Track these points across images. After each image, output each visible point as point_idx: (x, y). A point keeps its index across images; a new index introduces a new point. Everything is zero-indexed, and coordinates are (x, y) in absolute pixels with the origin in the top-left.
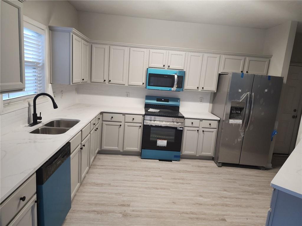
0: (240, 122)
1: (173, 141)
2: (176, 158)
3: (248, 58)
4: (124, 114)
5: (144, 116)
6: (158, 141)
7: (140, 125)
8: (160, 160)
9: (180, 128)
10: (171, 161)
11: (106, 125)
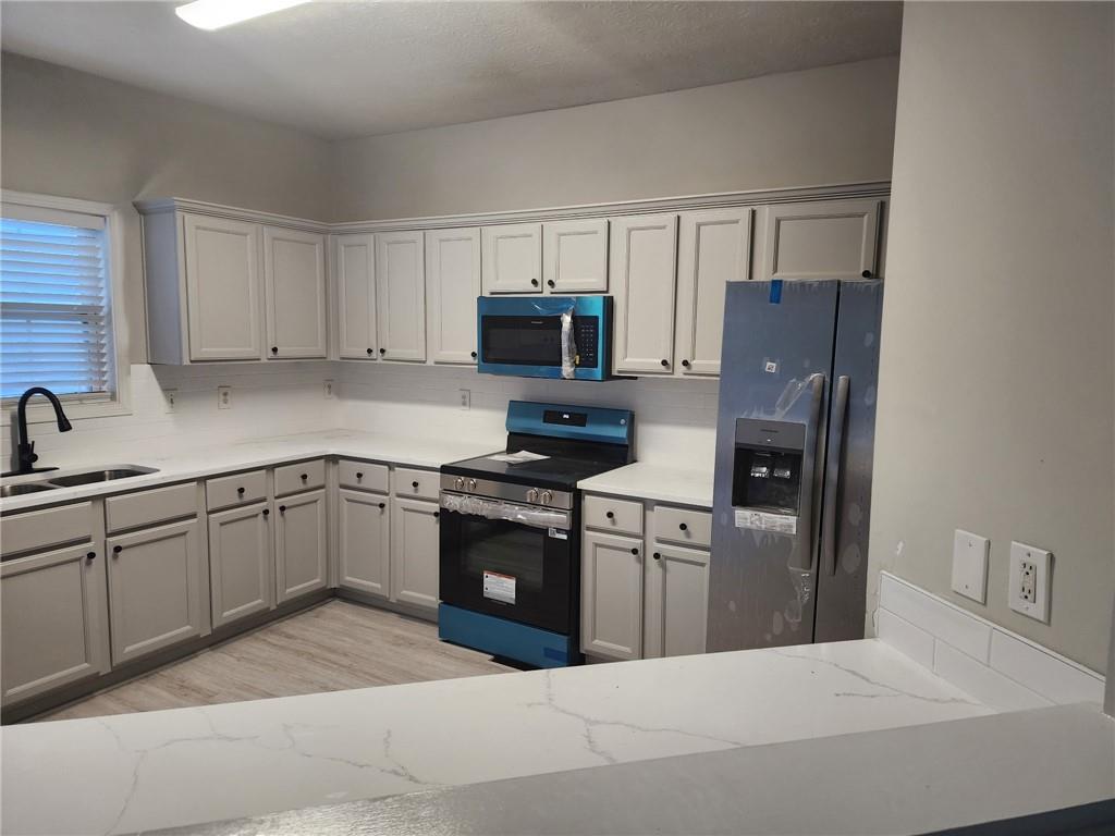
2: (551, 660)
4: (391, 465)
6: (485, 579)
7: (437, 507)
9: (558, 531)
11: (348, 500)
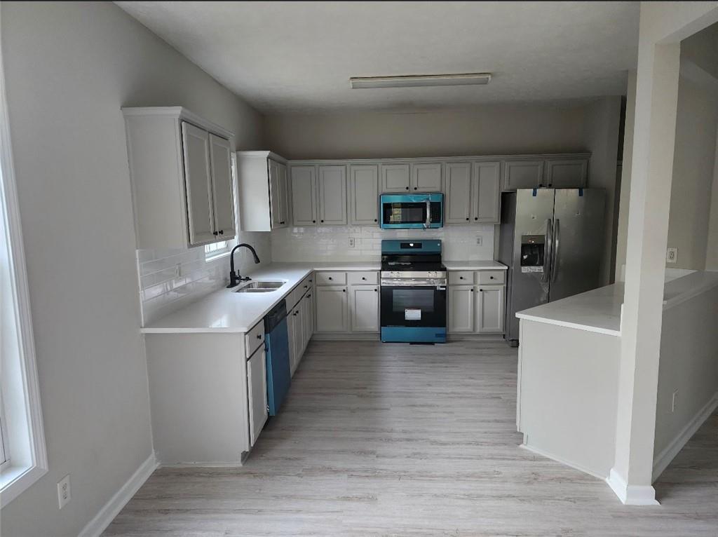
0: (538, 269)
1: (432, 310)
2: (438, 338)
3: (549, 162)
4: (347, 272)
5: (381, 271)
6: (406, 312)
7: (376, 287)
8: (412, 343)
9: (441, 287)
10: (432, 343)
11: (323, 291)
